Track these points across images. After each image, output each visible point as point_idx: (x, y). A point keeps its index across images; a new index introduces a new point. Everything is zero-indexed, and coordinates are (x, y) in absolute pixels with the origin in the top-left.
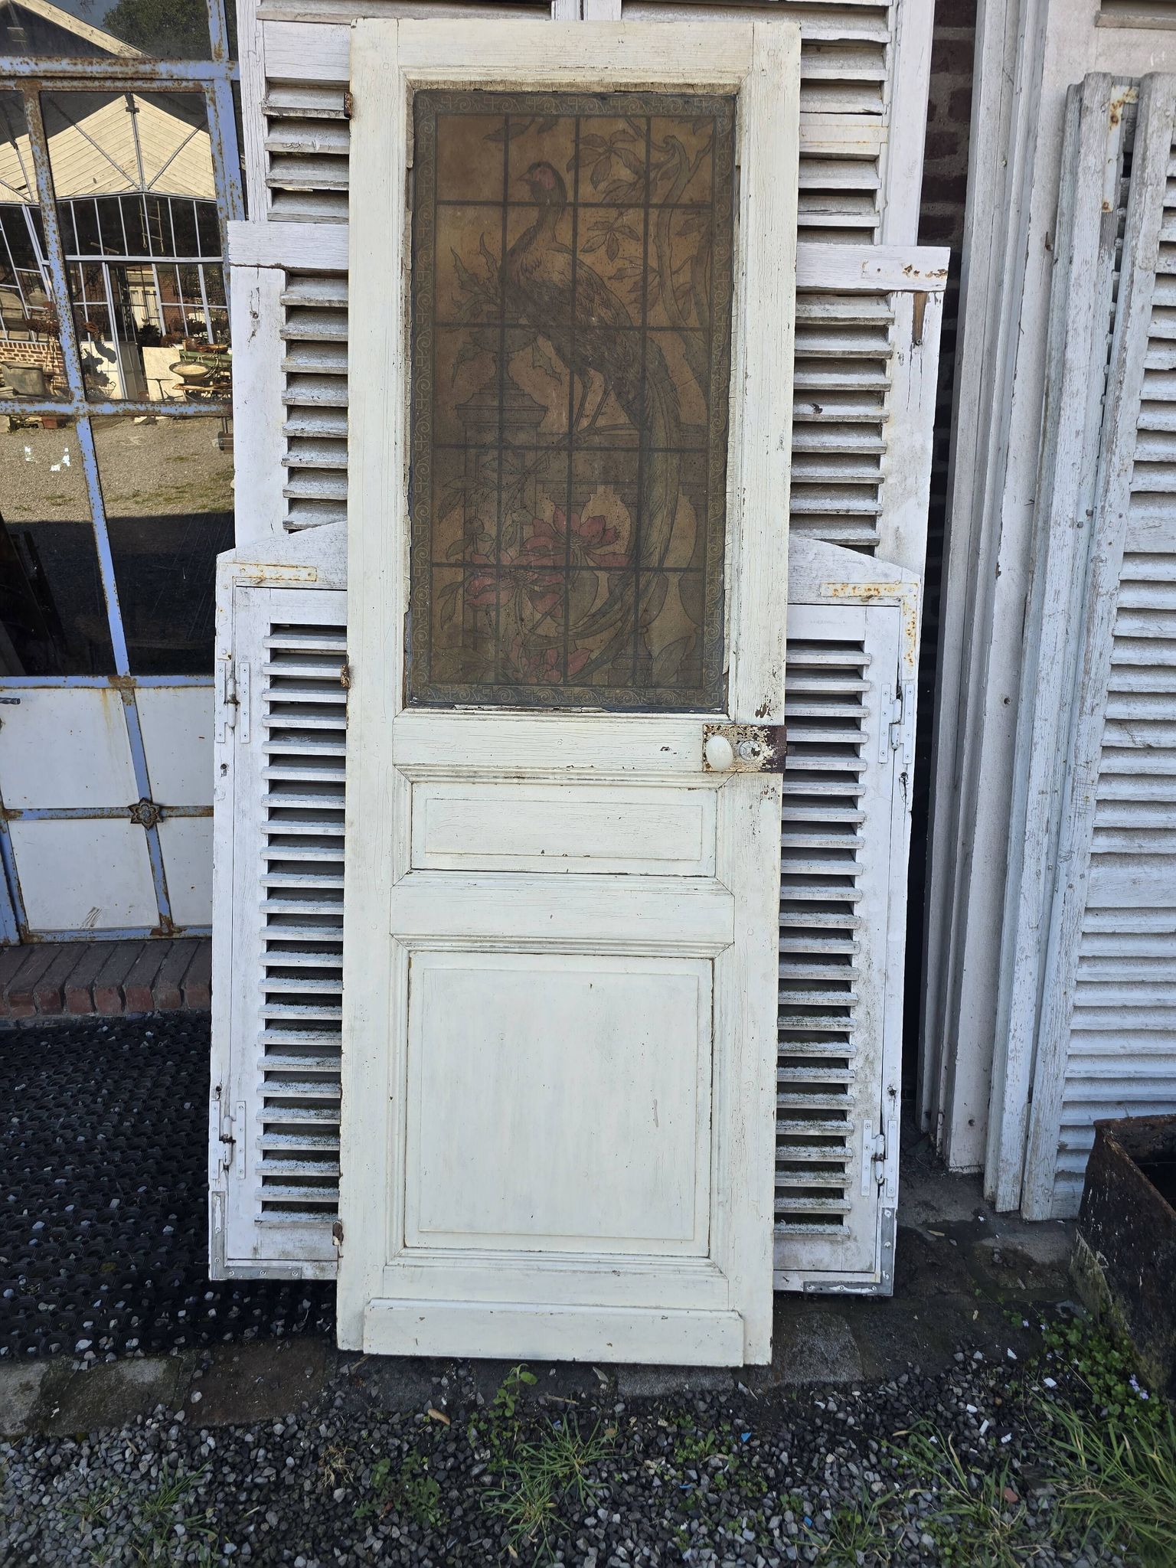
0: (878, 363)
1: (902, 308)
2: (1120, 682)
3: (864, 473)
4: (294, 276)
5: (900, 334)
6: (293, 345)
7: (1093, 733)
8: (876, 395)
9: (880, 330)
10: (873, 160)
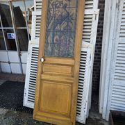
0: (91, 22)
2: (118, 58)
3: (89, 34)
7: (114, 64)
8: (91, 25)
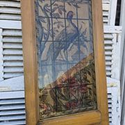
1: (115, 36)
4: (4, 30)
5: (114, 40)
6: (4, 43)
9: (111, 40)
10: (107, 11)
